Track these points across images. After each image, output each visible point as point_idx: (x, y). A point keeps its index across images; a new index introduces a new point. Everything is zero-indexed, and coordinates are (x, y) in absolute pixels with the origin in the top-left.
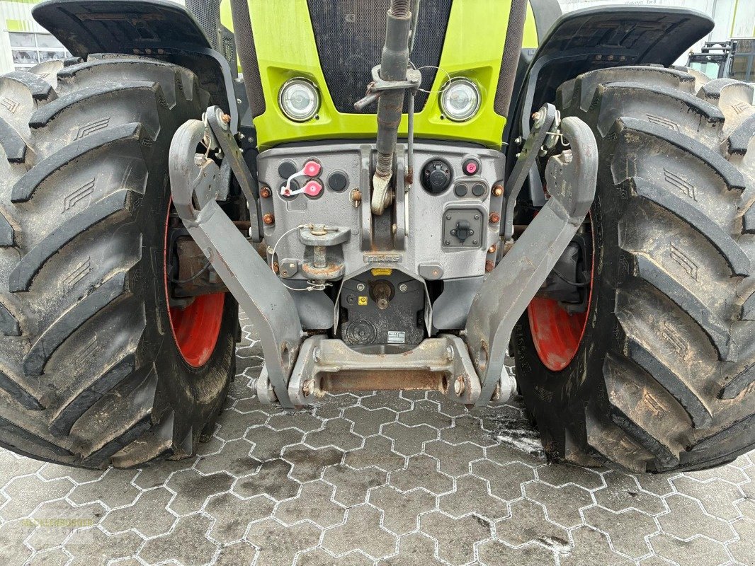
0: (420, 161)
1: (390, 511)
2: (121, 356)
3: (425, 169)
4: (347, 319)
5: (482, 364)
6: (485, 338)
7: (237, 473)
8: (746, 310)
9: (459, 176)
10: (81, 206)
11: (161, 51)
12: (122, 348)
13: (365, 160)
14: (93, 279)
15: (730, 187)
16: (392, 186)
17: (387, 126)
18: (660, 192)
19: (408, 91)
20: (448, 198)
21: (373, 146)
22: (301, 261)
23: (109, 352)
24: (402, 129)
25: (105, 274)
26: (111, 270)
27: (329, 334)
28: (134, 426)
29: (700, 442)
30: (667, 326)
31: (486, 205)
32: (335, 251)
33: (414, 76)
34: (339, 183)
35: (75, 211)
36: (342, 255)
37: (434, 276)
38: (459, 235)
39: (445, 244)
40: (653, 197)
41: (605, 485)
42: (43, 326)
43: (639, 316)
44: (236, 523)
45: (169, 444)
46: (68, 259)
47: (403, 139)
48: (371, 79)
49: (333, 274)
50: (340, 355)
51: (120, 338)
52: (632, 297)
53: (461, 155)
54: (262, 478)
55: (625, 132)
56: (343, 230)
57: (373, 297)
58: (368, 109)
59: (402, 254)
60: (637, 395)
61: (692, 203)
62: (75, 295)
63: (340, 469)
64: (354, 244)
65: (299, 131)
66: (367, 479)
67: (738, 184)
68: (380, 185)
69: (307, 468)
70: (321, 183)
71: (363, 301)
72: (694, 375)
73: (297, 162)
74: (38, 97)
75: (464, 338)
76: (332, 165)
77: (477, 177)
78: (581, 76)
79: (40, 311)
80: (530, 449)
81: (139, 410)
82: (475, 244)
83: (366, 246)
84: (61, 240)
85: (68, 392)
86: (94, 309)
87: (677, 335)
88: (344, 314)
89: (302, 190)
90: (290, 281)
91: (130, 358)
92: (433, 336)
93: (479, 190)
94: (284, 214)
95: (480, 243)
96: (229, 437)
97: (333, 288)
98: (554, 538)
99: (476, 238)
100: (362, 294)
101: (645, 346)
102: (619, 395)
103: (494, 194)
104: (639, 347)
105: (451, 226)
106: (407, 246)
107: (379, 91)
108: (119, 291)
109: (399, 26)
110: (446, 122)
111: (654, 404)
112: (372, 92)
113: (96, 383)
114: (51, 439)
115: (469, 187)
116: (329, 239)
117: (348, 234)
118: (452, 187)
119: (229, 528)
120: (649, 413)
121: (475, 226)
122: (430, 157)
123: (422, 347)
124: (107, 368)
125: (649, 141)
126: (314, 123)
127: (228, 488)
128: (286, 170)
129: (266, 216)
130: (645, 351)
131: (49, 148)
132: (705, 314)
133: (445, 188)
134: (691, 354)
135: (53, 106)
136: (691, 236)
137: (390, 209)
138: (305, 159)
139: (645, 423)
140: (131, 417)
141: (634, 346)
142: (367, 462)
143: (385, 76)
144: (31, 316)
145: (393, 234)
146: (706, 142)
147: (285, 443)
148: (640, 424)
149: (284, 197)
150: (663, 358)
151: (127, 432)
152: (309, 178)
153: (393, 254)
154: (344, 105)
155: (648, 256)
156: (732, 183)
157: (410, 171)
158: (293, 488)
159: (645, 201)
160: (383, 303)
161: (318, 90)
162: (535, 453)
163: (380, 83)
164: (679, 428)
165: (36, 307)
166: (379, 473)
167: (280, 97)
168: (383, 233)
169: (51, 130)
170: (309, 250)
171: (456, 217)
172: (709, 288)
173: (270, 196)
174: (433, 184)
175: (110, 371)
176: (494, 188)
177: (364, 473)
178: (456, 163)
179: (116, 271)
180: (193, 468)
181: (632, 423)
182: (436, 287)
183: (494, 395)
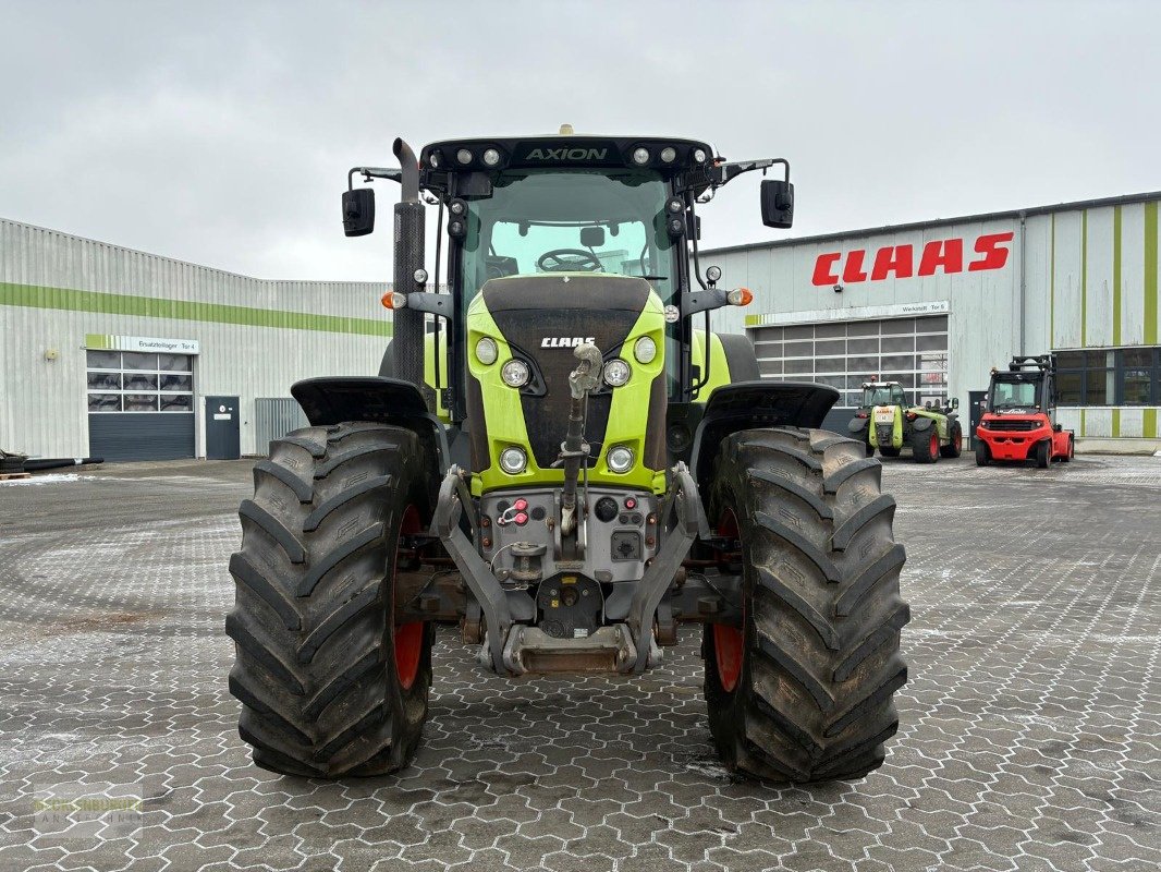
0: (594, 499)
1: (580, 813)
2: (369, 650)
3: (599, 504)
4: (542, 619)
5: (637, 638)
6: (639, 619)
7: (438, 789)
8: (839, 607)
9: (622, 509)
10: (350, 535)
11: (386, 415)
12: (369, 644)
13: (557, 498)
14: (355, 588)
15: (823, 518)
16: (575, 515)
17: (571, 476)
18: (773, 522)
19: (583, 457)
20: (615, 524)
21: (562, 490)
22: (511, 569)
23: (359, 647)
24: (581, 478)
25: (364, 585)
26: (367, 582)
27: (530, 623)
28: (368, 715)
29: (832, 726)
30: (786, 623)
31: (643, 531)
32: (536, 560)
33: (586, 448)
34: (538, 514)
35: (346, 538)
36: (540, 565)
37: (605, 579)
38: (623, 550)
39: (614, 558)
40: (768, 526)
41: (780, 797)
42: (314, 625)
43: (768, 617)
44: (442, 820)
45: (389, 741)
46: (339, 573)
47: (581, 485)
48: (561, 451)
49: (534, 576)
50: (538, 638)
51: (367, 637)
52: (762, 603)
53: (623, 495)
54: (460, 792)
55: (750, 480)
56: (542, 546)
57: (562, 601)
58: (559, 467)
59: (583, 563)
60: (775, 684)
61: (797, 531)
62: (342, 600)
63: (533, 787)
64: (549, 555)
65: (512, 480)
66: (559, 793)
67: (827, 515)
68: (567, 514)
69: (502, 786)
70: (526, 514)
71: (555, 604)
72: (814, 664)
73: (510, 500)
74: (316, 457)
75: (627, 623)
76: (535, 502)
77: (635, 510)
78: (731, 435)
79: (314, 613)
80: (715, 775)
81: (373, 701)
82: (635, 558)
83: (557, 557)
84: (338, 558)
85: (323, 681)
86: (355, 610)
87: (795, 630)
88: (541, 613)
89: (513, 519)
90: (503, 584)
91: (375, 651)
92: (606, 625)
93: (637, 519)
94: (499, 537)
95: (640, 557)
96: (426, 766)
97: (534, 589)
98: (723, 828)
99: (636, 553)
100: (554, 598)
101: (772, 639)
102: (761, 686)
103: (649, 523)
104: (767, 640)
105: (618, 544)
106: (586, 557)
107: (565, 457)
108: (374, 597)
109: (576, 424)
110: (611, 474)
111: (789, 692)
112: (561, 458)
113: (348, 671)
114: (299, 726)
115: (630, 517)
116: (532, 551)
117: (545, 549)
118: (617, 518)
119: (436, 822)
120: (787, 701)
121: (635, 544)
122: (601, 496)
123: (598, 632)
124: (358, 659)
125: (768, 486)
126: (524, 475)
127: (432, 798)
128: (503, 506)
129: (485, 540)
130: (771, 643)
131: (326, 494)
132: (810, 611)
133: (612, 517)
134: (807, 646)
135: (330, 465)
136: (796, 554)
137: (573, 532)
138: (515, 499)
139: (785, 710)
140: (366, 708)
141: (764, 639)
142: (559, 782)
143: (569, 448)
144: (308, 616)
145: (576, 548)
146: (810, 487)
147: (480, 770)
148: (780, 710)
149: (500, 525)
150: (788, 649)
151: (362, 720)
152: (518, 511)
153: (577, 563)
154: (543, 462)
155: (768, 570)
156: (823, 515)
157: (587, 505)
158: (491, 799)
159: (762, 528)
160: (570, 601)
161: (526, 453)
162: (721, 778)
163: (566, 453)
164: (814, 716)
165: (311, 609)
166: (570, 790)
167: (501, 458)
168: (569, 547)
169: (329, 481)
170: (518, 558)
171: (621, 538)
172: (814, 593)
173: (489, 525)
174: (604, 514)
175: (360, 661)
176: (649, 517)
177: (556, 789)
178: (620, 501)
179: (372, 583)
180: (396, 786)
181: (772, 708)
182: (608, 588)
183: (647, 660)
